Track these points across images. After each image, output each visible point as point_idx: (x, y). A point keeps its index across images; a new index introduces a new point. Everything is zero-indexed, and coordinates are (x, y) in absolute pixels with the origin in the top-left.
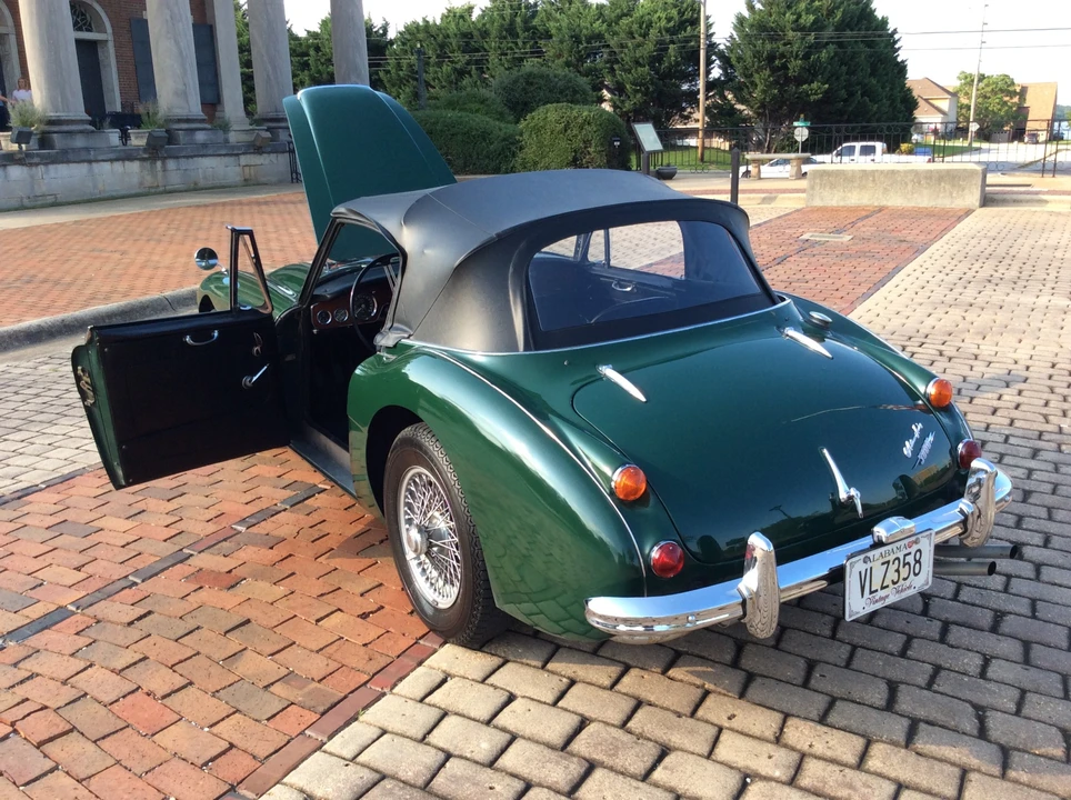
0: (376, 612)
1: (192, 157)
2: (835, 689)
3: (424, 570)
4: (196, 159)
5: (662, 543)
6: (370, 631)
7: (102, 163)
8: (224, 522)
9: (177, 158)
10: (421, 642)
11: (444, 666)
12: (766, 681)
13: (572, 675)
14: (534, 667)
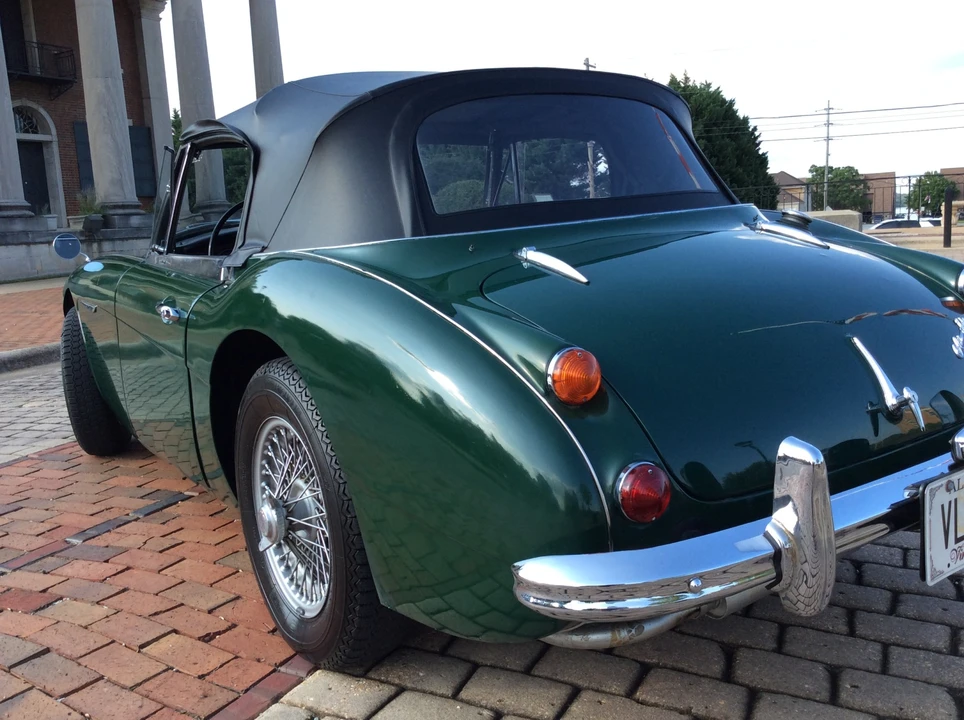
0: (224, 631)
1: (127, 239)
2: (879, 705)
3: (288, 568)
4: (130, 241)
5: (632, 466)
6: (211, 657)
7: (41, 246)
8: (58, 535)
9: (113, 240)
10: (282, 669)
11: (311, 701)
12: (780, 699)
13: (498, 705)
14: (442, 696)
